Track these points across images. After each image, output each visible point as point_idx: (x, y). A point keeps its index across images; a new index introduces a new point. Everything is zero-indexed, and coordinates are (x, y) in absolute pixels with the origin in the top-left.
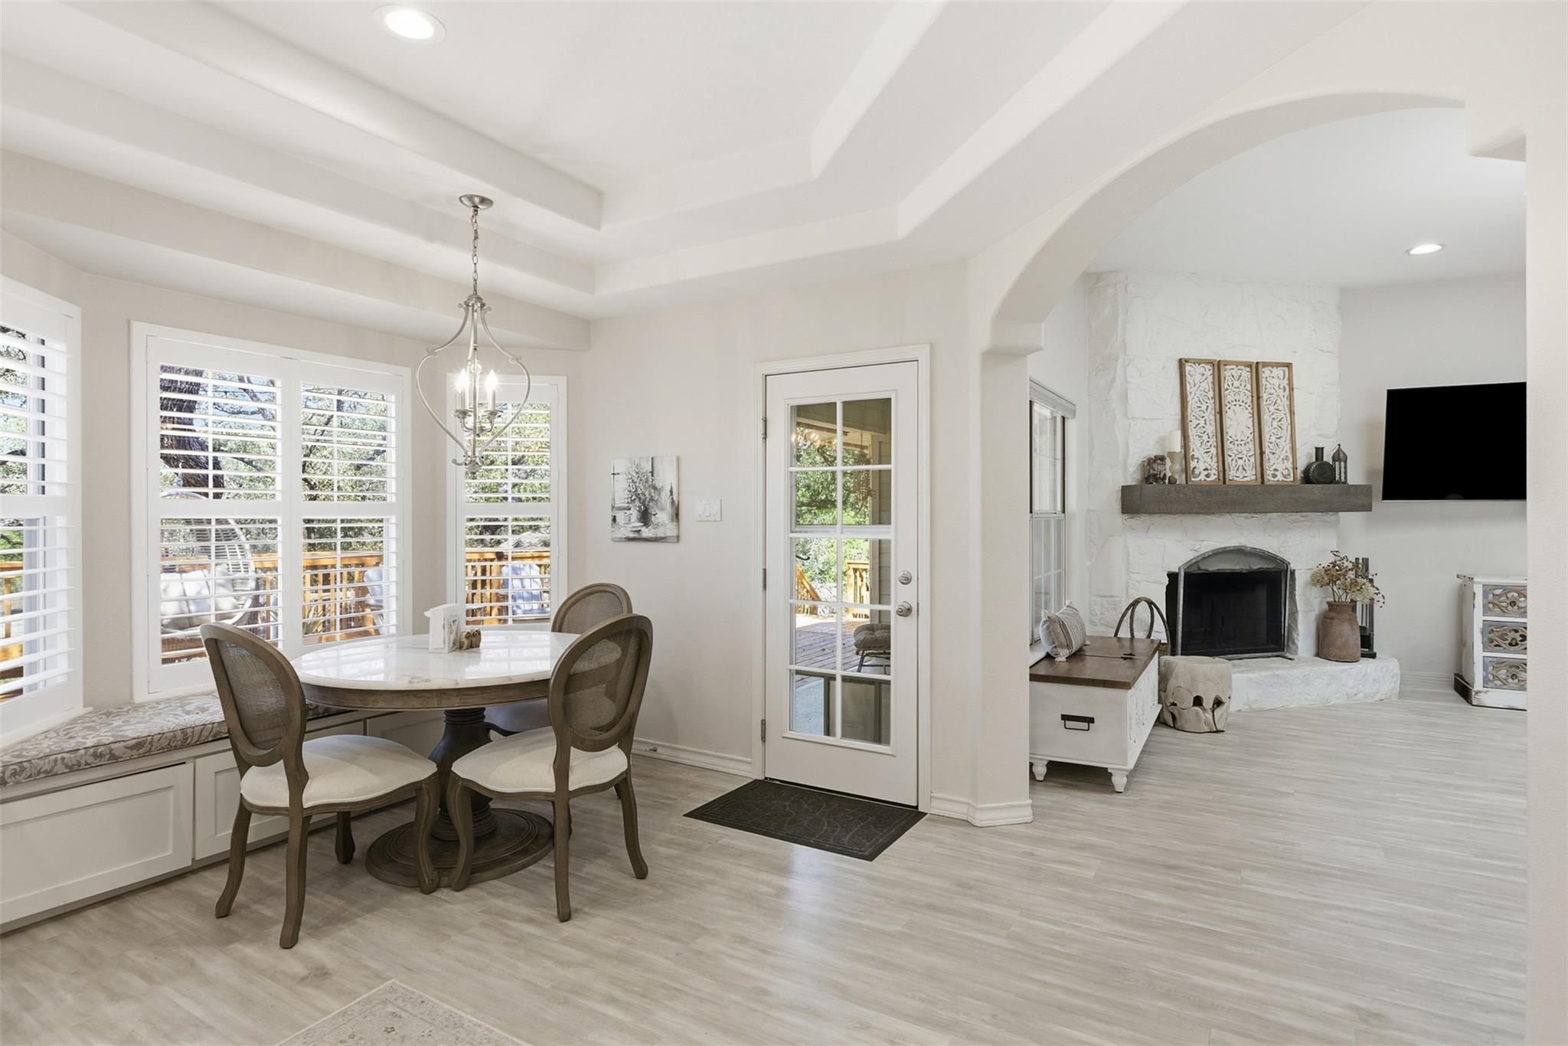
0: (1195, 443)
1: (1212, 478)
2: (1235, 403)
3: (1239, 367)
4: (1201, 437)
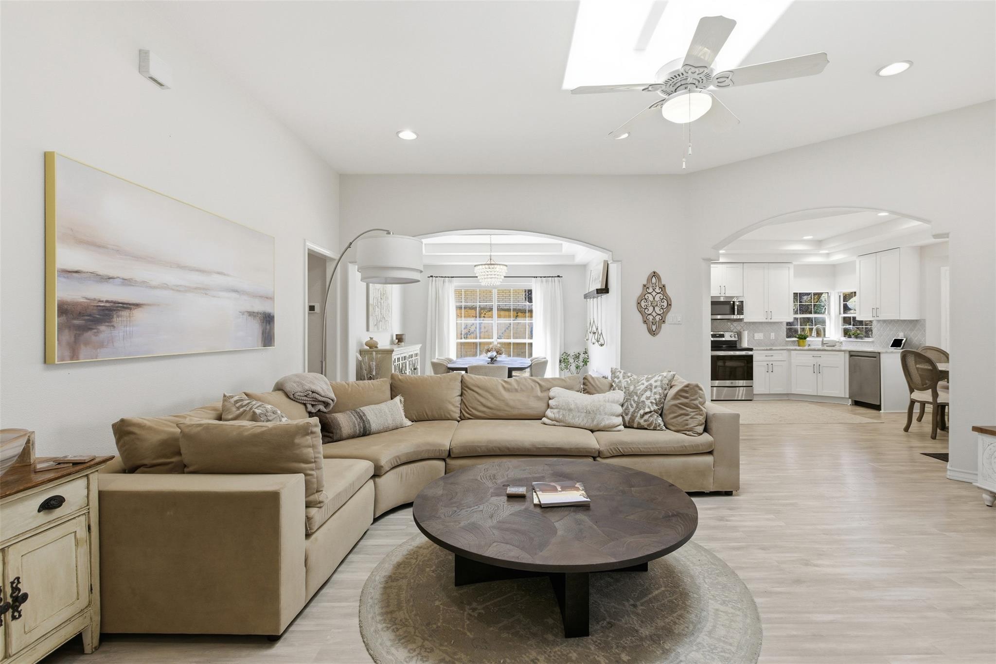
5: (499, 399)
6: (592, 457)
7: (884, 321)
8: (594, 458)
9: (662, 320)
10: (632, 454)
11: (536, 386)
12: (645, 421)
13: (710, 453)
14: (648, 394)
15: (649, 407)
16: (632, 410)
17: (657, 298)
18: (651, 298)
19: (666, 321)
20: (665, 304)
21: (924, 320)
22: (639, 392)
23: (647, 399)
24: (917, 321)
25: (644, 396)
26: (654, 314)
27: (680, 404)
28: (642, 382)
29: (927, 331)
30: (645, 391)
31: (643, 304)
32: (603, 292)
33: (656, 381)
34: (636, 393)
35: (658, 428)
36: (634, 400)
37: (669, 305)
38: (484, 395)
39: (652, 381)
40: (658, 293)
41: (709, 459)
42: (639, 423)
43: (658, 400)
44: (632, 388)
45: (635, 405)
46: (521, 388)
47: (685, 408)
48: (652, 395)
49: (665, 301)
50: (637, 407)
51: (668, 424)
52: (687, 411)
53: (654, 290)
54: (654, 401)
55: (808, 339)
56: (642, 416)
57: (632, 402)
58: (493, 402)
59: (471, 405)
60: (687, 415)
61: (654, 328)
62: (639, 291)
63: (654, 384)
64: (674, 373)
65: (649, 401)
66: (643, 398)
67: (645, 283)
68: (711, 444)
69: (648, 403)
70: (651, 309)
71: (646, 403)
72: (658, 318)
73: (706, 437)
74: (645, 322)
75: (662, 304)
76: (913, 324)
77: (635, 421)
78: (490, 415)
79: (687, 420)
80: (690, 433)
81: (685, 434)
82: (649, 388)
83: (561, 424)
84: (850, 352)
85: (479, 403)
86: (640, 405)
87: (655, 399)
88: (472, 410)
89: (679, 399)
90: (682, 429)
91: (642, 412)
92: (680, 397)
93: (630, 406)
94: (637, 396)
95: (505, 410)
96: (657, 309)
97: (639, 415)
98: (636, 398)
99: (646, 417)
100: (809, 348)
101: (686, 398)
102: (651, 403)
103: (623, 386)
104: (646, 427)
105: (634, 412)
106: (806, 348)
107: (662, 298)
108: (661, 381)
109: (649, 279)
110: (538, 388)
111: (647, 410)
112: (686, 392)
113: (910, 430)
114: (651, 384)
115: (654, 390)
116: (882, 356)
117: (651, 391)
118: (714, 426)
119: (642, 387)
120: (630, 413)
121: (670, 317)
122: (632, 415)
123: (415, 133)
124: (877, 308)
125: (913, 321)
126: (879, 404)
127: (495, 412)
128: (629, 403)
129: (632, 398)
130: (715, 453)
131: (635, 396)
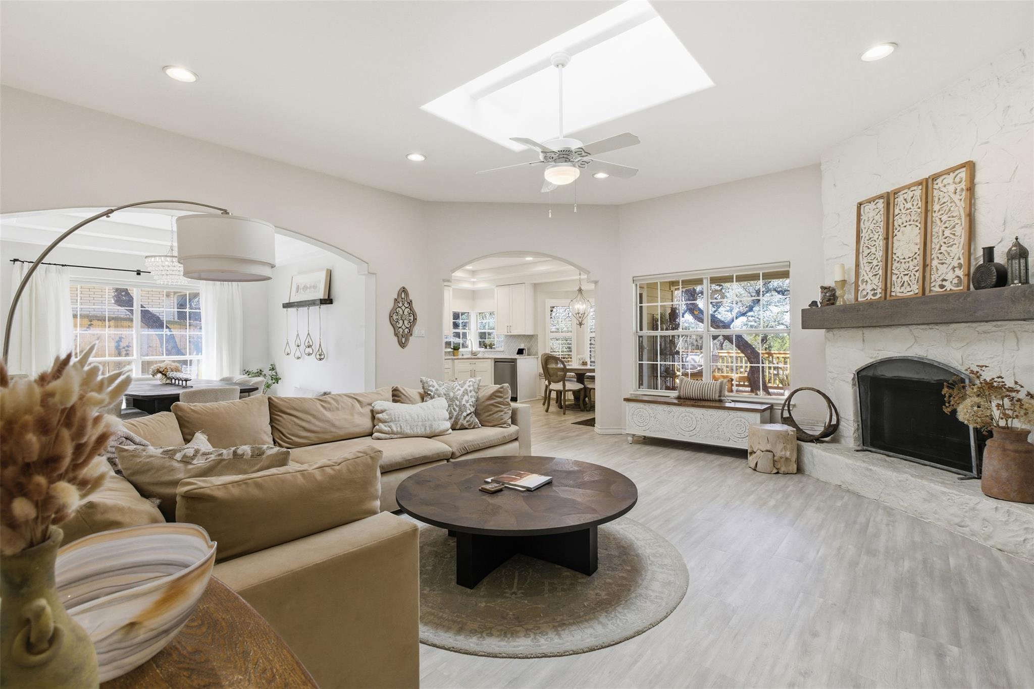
0: (865, 269)
1: (878, 296)
2: (905, 224)
3: (912, 189)
4: (872, 263)
5: (323, 421)
6: (446, 459)
7: (515, 336)
8: (448, 460)
9: (410, 334)
10: (475, 449)
11: (354, 401)
12: (467, 422)
13: (516, 439)
14: (466, 397)
15: (470, 410)
16: (455, 414)
17: (406, 313)
18: (401, 312)
19: (413, 334)
20: (412, 318)
21: (537, 335)
22: (459, 397)
23: (467, 403)
24: (532, 335)
25: (464, 400)
26: (403, 327)
27: (496, 403)
28: (457, 388)
29: (539, 343)
30: (464, 396)
31: (395, 317)
32: (328, 302)
33: (469, 386)
34: (457, 398)
35: (476, 426)
36: (456, 405)
37: (415, 319)
38: (305, 419)
39: (466, 386)
40: (406, 308)
41: (516, 444)
42: (462, 425)
43: (474, 402)
44: (452, 395)
45: (457, 409)
46: (342, 406)
47: (500, 406)
48: (470, 398)
49: (412, 315)
50: (460, 410)
51: (484, 421)
52: (502, 408)
53: (403, 305)
54: (472, 404)
55: (460, 350)
56: (465, 418)
57: (455, 407)
58: (317, 425)
59: (289, 432)
60: (502, 411)
61: (403, 340)
62: (391, 305)
63: (469, 389)
64: (480, 378)
65: (469, 404)
66: (464, 402)
67: (396, 297)
68: (517, 432)
69: (468, 405)
70: (401, 322)
71: (467, 406)
72: (407, 330)
73: (514, 428)
74: (396, 335)
75: (410, 318)
76: (530, 337)
77: (459, 423)
78: (315, 439)
79: (502, 416)
80: (505, 425)
81: (502, 427)
82: (466, 393)
83: (398, 436)
84: (495, 359)
85: (300, 428)
86: (462, 408)
87: (472, 402)
88: (293, 438)
89: (495, 399)
90: (499, 423)
91: (465, 414)
92: (495, 397)
93: (453, 410)
94: (458, 401)
95: (331, 432)
96: (406, 322)
97: (462, 417)
98: (458, 403)
99: (468, 418)
100: (463, 357)
101: (501, 397)
102: (470, 405)
103: (442, 393)
104: (467, 427)
105: (458, 415)
106: (460, 357)
107: (409, 312)
108: (473, 386)
109: (399, 295)
110: (357, 405)
111: (469, 412)
112: (501, 392)
113: (549, 411)
114: (465, 389)
115: (470, 394)
116: (517, 360)
117: (468, 395)
118: (520, 417)
119: (460, 392)
120: (454, 416)
121: (416, 330)
122: (456, 418)
123: (195, 74)
124: (510, 326)
125: (530, 335)
126: (516, 396)
127: (320, 435)
128: (452, 408)
129: (454, 403)
130: (519, 439)
131: (456, 401)
